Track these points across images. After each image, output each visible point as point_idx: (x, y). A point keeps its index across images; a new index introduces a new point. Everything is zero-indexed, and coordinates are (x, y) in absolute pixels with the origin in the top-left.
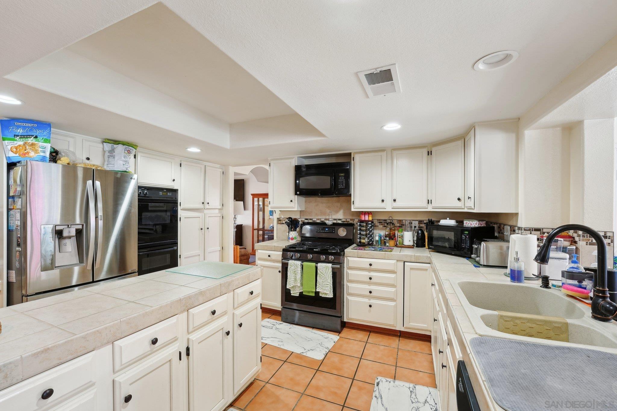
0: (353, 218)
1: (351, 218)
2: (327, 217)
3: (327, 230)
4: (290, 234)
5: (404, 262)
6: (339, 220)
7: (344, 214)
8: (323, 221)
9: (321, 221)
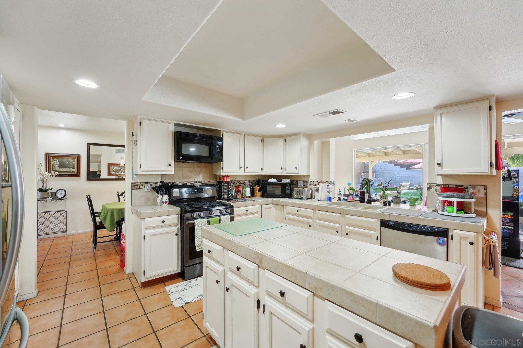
0: (210, 180)
1: (209, 180)
2: (189, 181)
3: (196, 191)
4: (164, 198)
5: (262, 206)
6: (199, 182)
7: (203, 177)
8: (185, 184)
9: (184, 184)
